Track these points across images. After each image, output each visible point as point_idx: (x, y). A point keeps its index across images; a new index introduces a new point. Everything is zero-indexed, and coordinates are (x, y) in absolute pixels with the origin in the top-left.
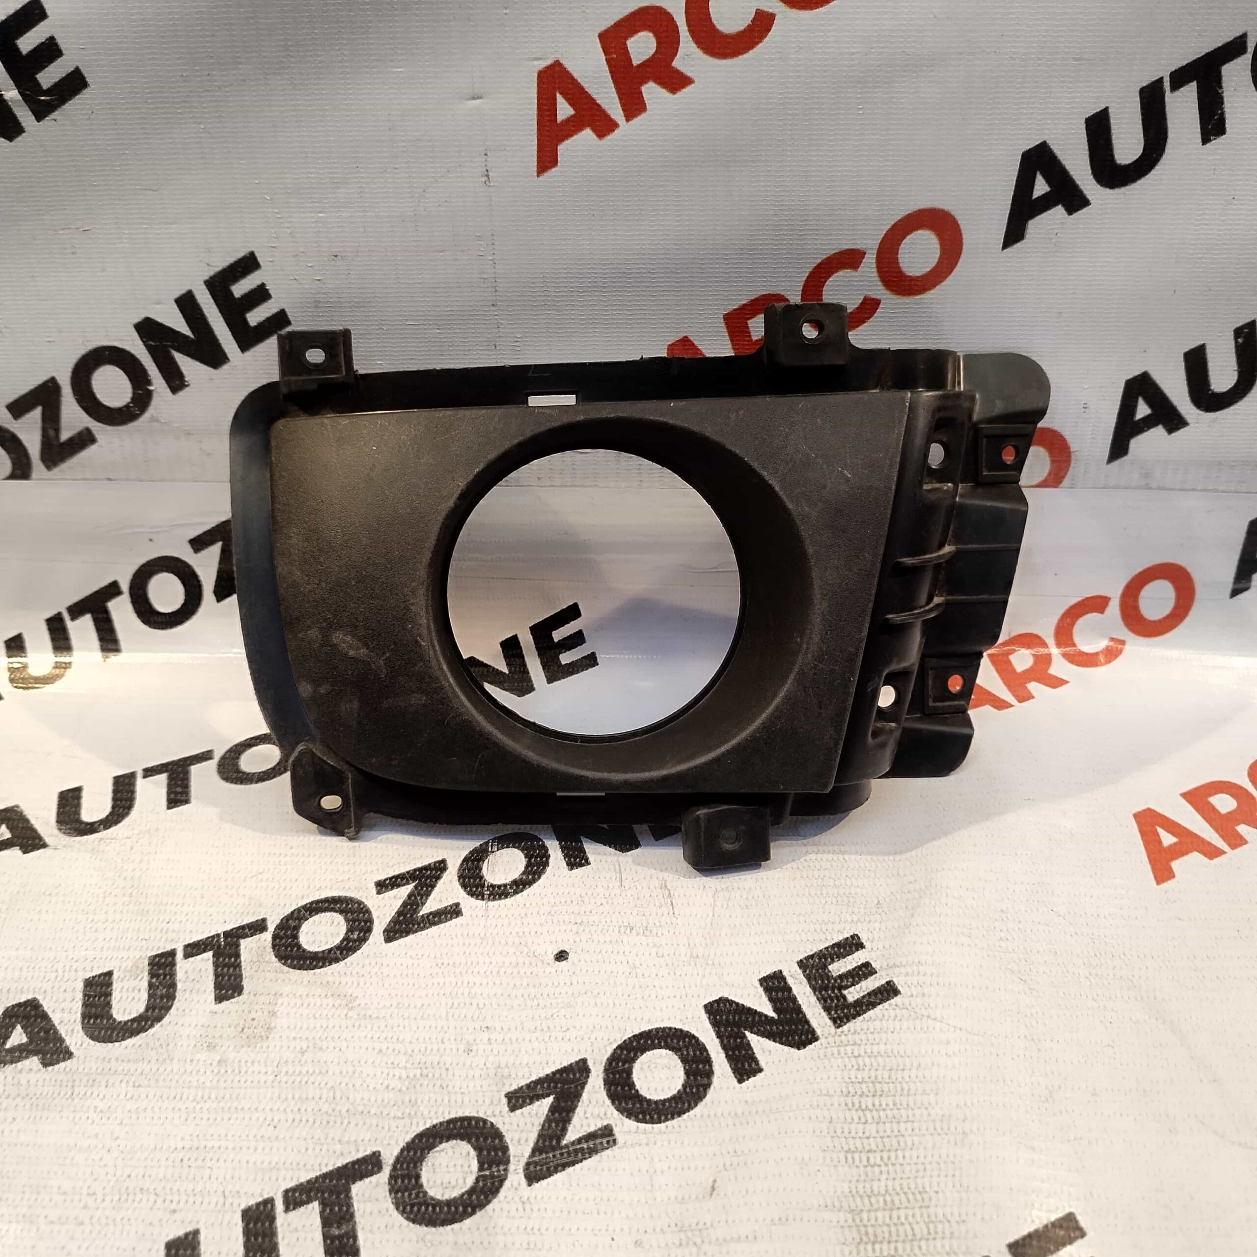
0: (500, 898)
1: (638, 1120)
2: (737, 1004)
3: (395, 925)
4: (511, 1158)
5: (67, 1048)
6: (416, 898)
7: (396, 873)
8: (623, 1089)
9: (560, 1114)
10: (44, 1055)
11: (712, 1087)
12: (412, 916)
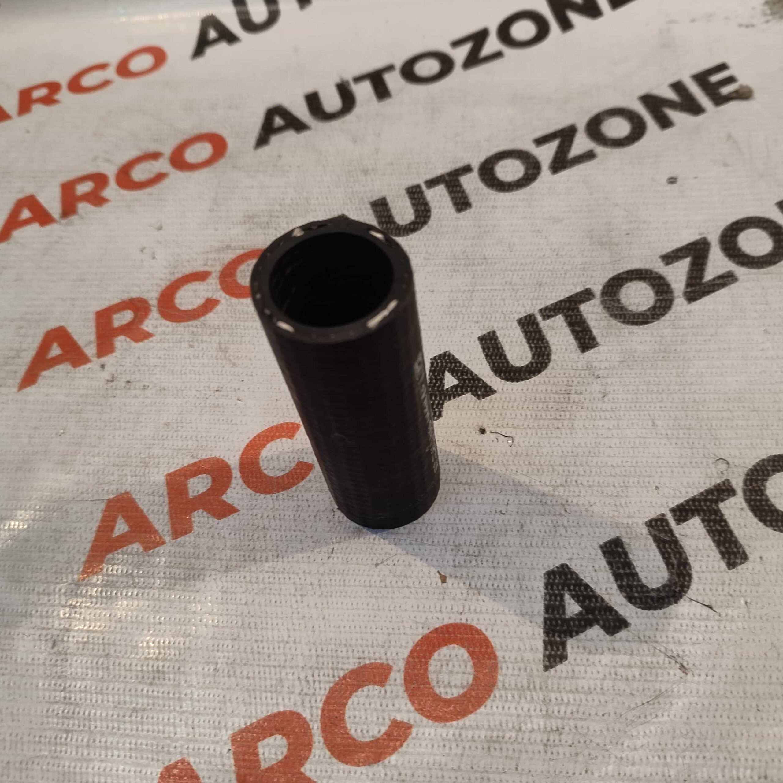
0: (619, 147)
1: (749, 268)
3: (555, 163)
4: (674, 290)
6: (563, 148)
7: (545, 134)
8: (734, 251)
9: (697, 267)
12: (564, 158)
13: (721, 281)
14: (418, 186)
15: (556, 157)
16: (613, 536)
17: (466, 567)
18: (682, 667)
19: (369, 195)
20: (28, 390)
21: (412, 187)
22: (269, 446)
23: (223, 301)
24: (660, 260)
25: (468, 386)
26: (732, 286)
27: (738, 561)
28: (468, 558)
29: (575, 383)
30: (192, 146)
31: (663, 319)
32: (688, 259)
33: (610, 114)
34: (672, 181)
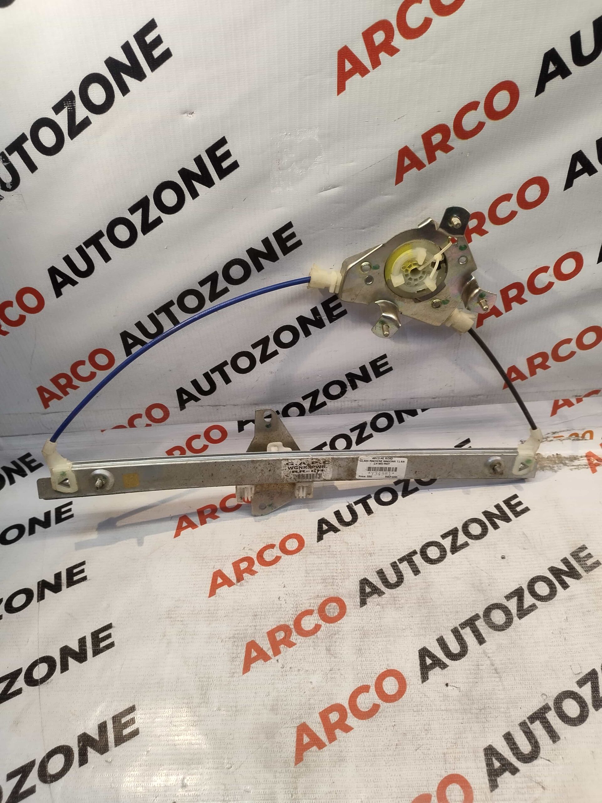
13: (531, 608)
14: (395, 562)
15: (452, 546)
16: (507, 731)
17: (452, 749)
18: (543, 787)
19: (375, 568)
20: (246, 674)
21: (393, 563)
22: (359, 696)
23: (323, 625)
24: (504, 598)
25: (436, 664)
26: (536, 610)
27: (556, 740)
28: (452, 745)
29: (480, 661)
30: (288, 541)
31: (510, 627)
32: (516, 598)
33: (471, 522)
34: (503, 558)
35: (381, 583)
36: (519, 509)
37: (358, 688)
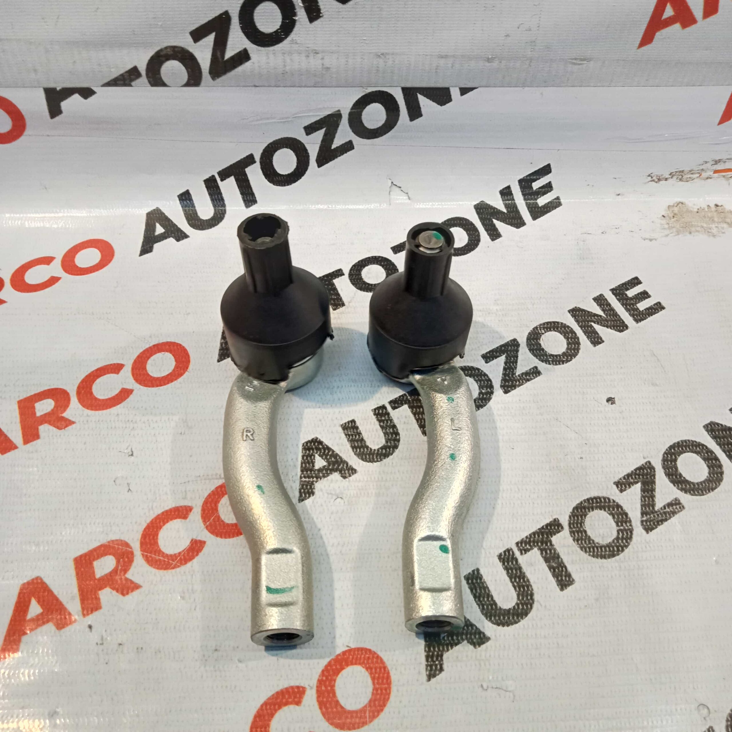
0: (560, 364)
1: (692, 495)
2: (722, 425)
3: (505, 383)
4: (632, 519)
5: (351, 466)
6: (510, 365)
7: (491, 349)
8: (676, 477)
9: (648, 493)
10: (341, 472)
11: (725, 473)
12: (513, 376)
13: (671, 509)
14: (384, 407)
15: (504, 374)
21: (379, 408)
23: (209, 542)
24: (615, 487)
25: (463, 634)
26: (681, 514)
30: (152, 358)
31: (626, 551)
32: (639, 485)
33: (547, 328)
34: (610, 400)
35: (350, 449)
36: (642, 306)
37: (277, 693)
